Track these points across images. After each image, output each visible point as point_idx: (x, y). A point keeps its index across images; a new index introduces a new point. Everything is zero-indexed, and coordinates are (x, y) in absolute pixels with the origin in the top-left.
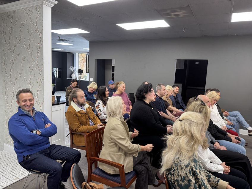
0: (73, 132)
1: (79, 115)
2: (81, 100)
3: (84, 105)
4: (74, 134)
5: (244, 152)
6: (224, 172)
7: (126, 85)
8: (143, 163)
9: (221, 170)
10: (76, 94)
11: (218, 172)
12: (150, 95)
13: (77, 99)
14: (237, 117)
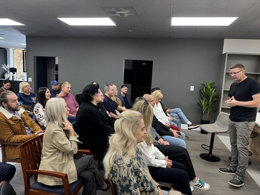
0: (4, 144)
1: (12, 122)
2: (13, 105)
3: (18, 110)
4: (6, 145)
5: (184, 145)
6: (167, 166)
7: (71, 86)
8: (89, 168)
9: (164, 165)
10: (5, 97)
11: (162, 167)
12: (97, 96)
13: (8, 104)
14: (178, 113)
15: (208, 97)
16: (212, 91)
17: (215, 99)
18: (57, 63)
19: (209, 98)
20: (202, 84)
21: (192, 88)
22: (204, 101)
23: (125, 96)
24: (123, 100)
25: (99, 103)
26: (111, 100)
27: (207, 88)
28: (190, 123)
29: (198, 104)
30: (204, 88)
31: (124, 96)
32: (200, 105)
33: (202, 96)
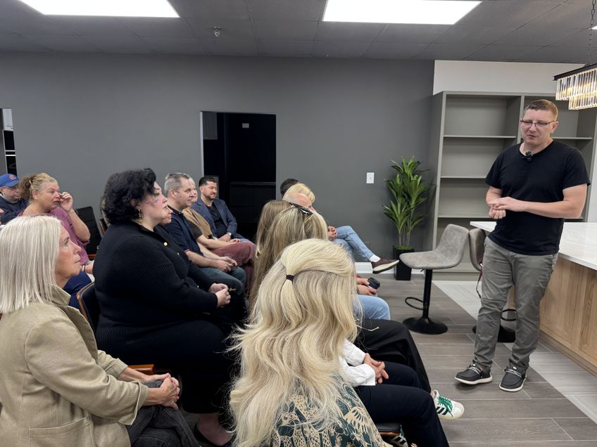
14: (349, 238)
15: (407, 196)
16: (416, 182)
17: (422, 200)
18: (7, 128)
19: (410, 197)
20: (393, 167)
21: (370, 179)
22: (399, 205)
23: (213, 204)
24: (209, 216)
25: (160, 225)
26: (181, 216)
27: (404, 175)
28: (375, 258)
29: (385, 213)
30: (398, 176)
31: (210, 205)
32: (390, 215)
33: (395, 193)
